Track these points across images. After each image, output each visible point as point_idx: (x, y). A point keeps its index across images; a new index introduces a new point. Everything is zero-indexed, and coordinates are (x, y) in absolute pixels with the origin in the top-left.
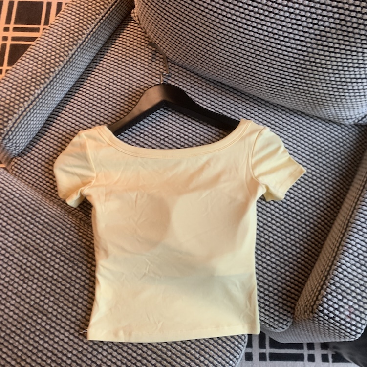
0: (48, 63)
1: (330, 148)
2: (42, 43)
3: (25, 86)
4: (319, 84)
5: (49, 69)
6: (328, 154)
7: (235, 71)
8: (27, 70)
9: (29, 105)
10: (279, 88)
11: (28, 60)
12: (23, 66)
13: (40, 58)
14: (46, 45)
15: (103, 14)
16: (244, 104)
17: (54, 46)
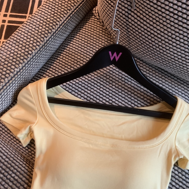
0: (27, 46)
2: (23, 30)
3: (7, 65)
5: (27, 52)
7: (181, 64)
8: (10, 51)
9: (9, 81)
11: (11, 43)
12: (7, 48)
13: (21, 42)
14: (27, 32)
15: (73, 10)
16: (180, 87)
17: (33, 33)
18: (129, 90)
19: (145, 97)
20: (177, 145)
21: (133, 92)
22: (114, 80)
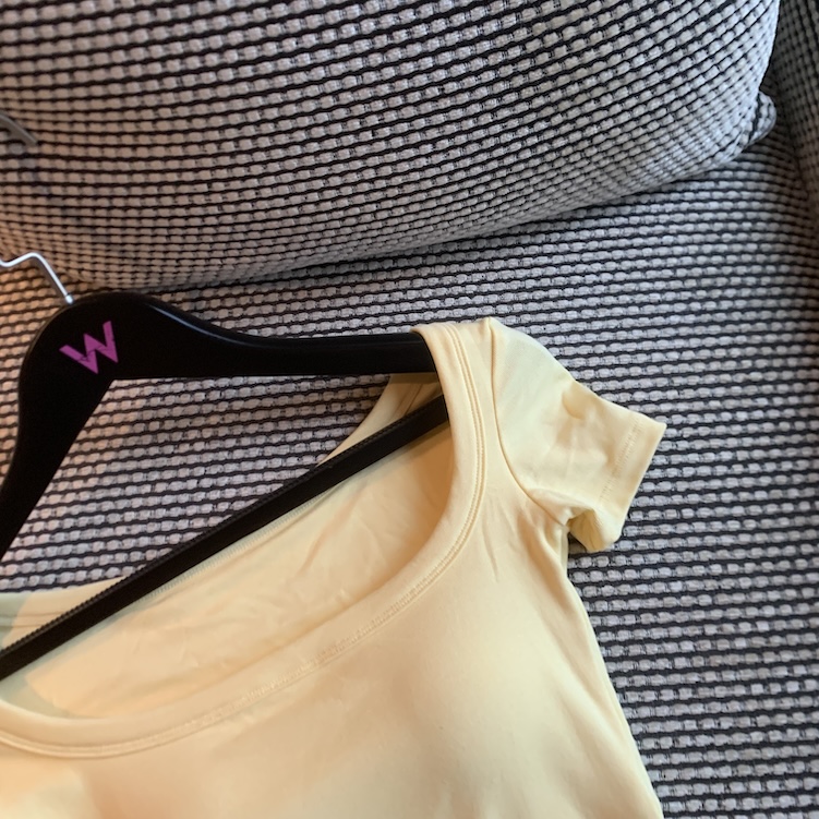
1: (725, 254)
6: (734, 274)
7: (341, 213)
10: (495, 185)
16: (419, 283)
18: (260, 415)
19: (328, 403)
21: (276, 414)
22: (184, 423)
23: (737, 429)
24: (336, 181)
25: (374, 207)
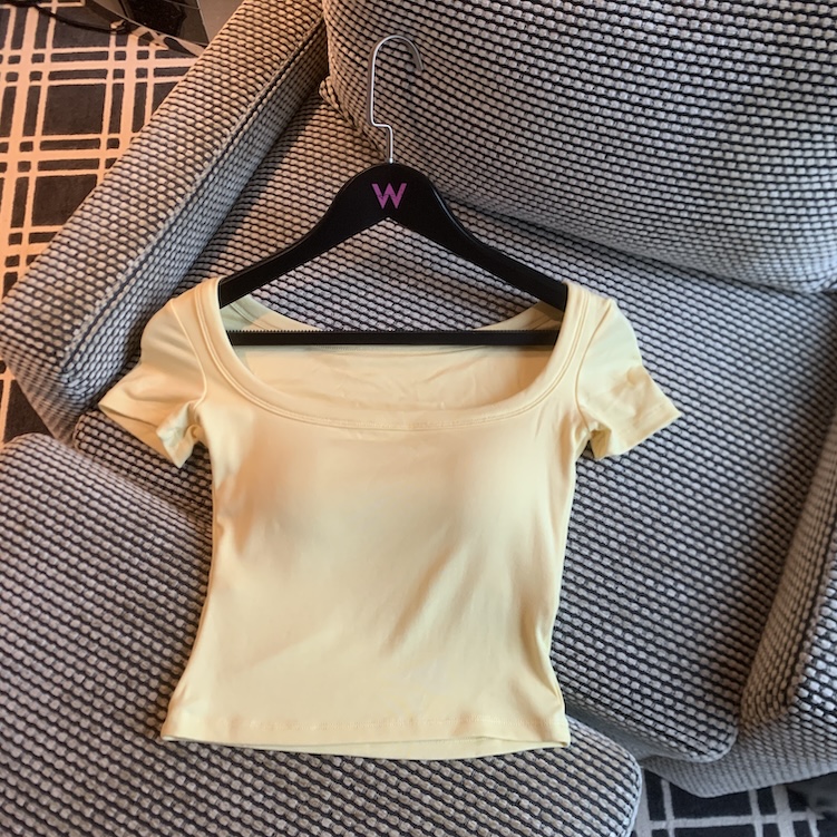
0: (152, 201)
1: (776, 345)
2: (135, 161)
3: (105, 252)
4: (746, 207)
5: (154, 215)
6: (775, 359)
7: (562, 194)
8: (108, 219)
9: (116, 295)
10: (658, 224)
11: (107, 198)
12: (96, 210)
13: (133, 193)
14: (144, 164)
15: (262, 93)
16: (581, 263)
17: (162, 164)
18: (447, 288)
19: (489, 302)
20: (582, 402)
21: (456, 292)
22: (401, 269)
23: (723, 443)
24: (571, 173)
25: (582, 199)
